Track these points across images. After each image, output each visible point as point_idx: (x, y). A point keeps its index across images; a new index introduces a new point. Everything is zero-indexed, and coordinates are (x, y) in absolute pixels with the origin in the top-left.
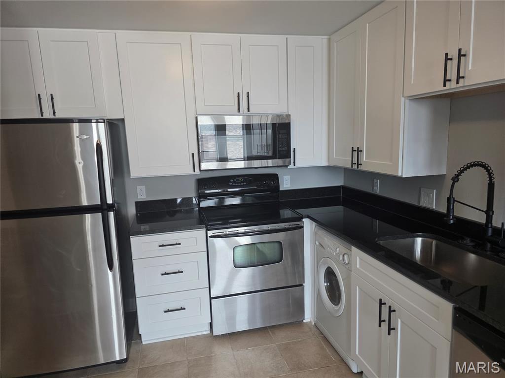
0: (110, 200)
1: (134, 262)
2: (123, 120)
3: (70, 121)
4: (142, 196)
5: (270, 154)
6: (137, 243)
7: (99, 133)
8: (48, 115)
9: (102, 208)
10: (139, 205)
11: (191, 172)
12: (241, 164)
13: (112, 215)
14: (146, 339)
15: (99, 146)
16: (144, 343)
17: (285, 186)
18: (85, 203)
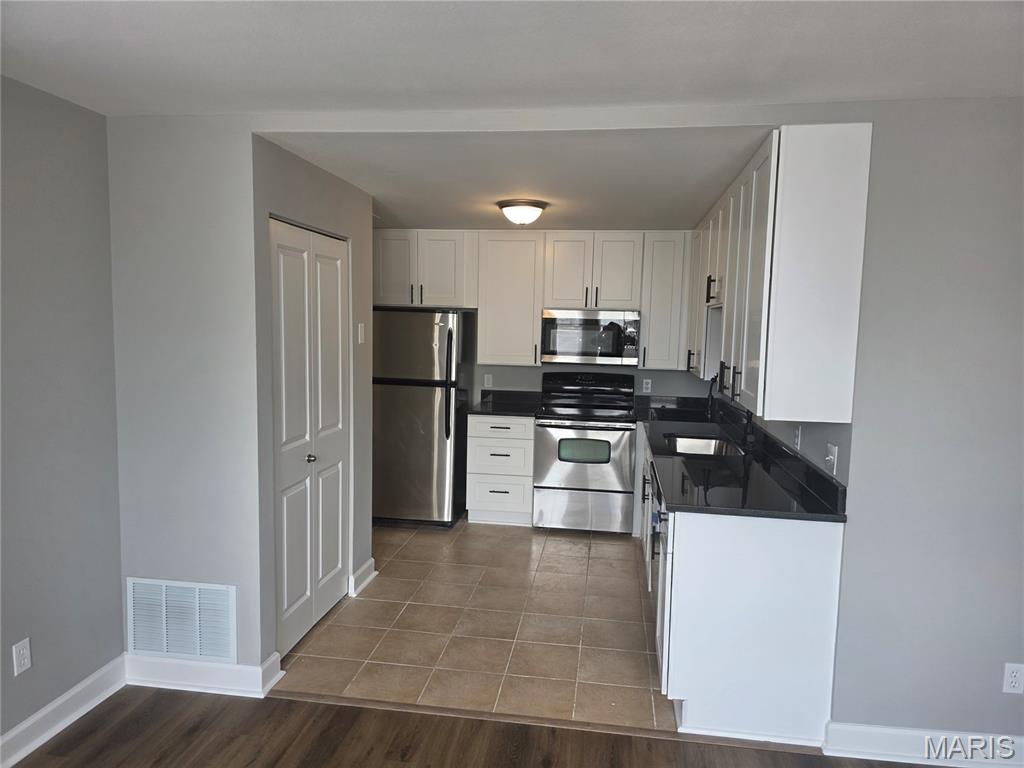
0: (453, 379)
1: (468, 439)
2: (477, 309)
3: (433, 310)
4: (489, 385)
5: (610, 350)
6: (473, 421)
7: (453, 321)
8: (416, 303)
9: (446, 384)
10: (485, 394)
11: (532, 363)
12: (575, 359)
13: (453, 390)
14: (472, 519)
15: (450, 333)
16: (470, 521)
17: (644, 391)
18: (437, 377)
